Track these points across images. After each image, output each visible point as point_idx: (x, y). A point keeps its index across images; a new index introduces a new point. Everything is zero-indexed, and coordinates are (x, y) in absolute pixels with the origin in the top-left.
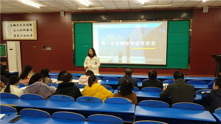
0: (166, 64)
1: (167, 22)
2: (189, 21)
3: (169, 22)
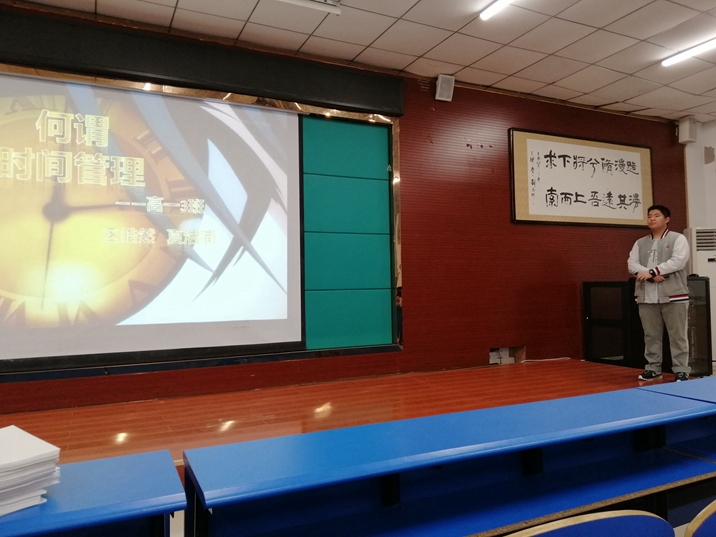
0: (298, 339)
1: (297, 118)
2: (385, 131)
3: (305, 120)
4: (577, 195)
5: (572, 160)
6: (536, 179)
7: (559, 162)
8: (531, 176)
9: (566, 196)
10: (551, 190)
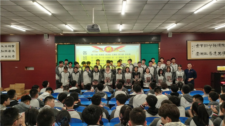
1: (140, 44)
3: (142, 44)
4: (205, 53)
5: (204, 46)
6: (193, 50)
7: (200, 46)
8: (192, 50)
9: (202, 54)
10: (198, 53)
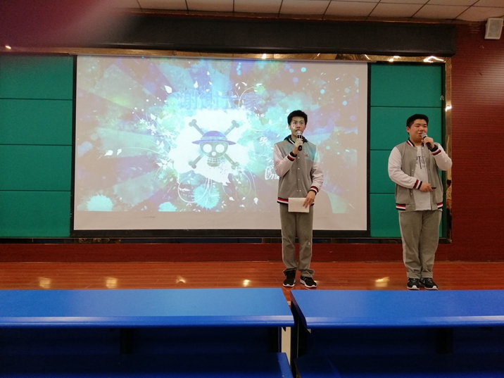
0: (365, 228)
3: (373, 67)
